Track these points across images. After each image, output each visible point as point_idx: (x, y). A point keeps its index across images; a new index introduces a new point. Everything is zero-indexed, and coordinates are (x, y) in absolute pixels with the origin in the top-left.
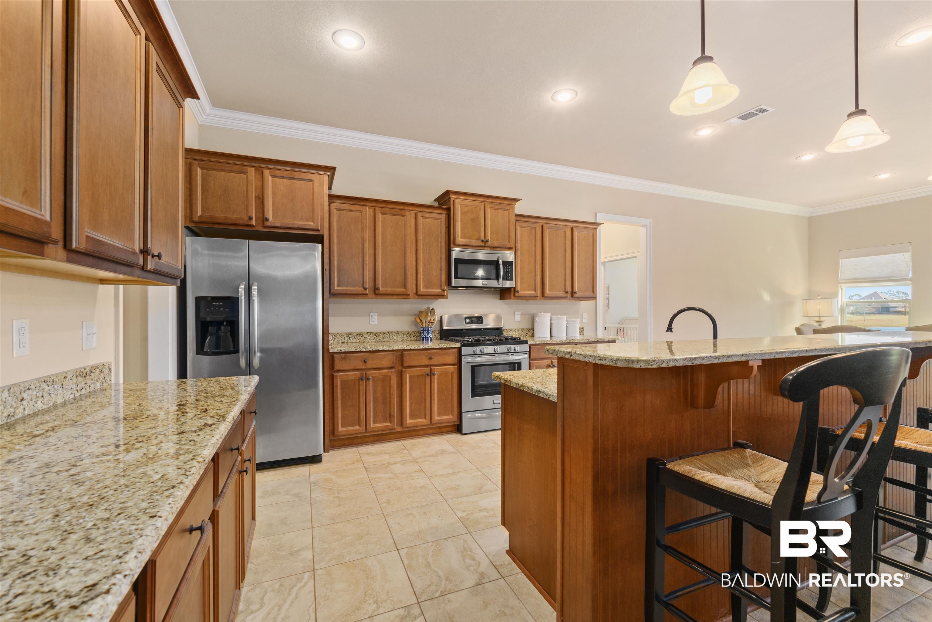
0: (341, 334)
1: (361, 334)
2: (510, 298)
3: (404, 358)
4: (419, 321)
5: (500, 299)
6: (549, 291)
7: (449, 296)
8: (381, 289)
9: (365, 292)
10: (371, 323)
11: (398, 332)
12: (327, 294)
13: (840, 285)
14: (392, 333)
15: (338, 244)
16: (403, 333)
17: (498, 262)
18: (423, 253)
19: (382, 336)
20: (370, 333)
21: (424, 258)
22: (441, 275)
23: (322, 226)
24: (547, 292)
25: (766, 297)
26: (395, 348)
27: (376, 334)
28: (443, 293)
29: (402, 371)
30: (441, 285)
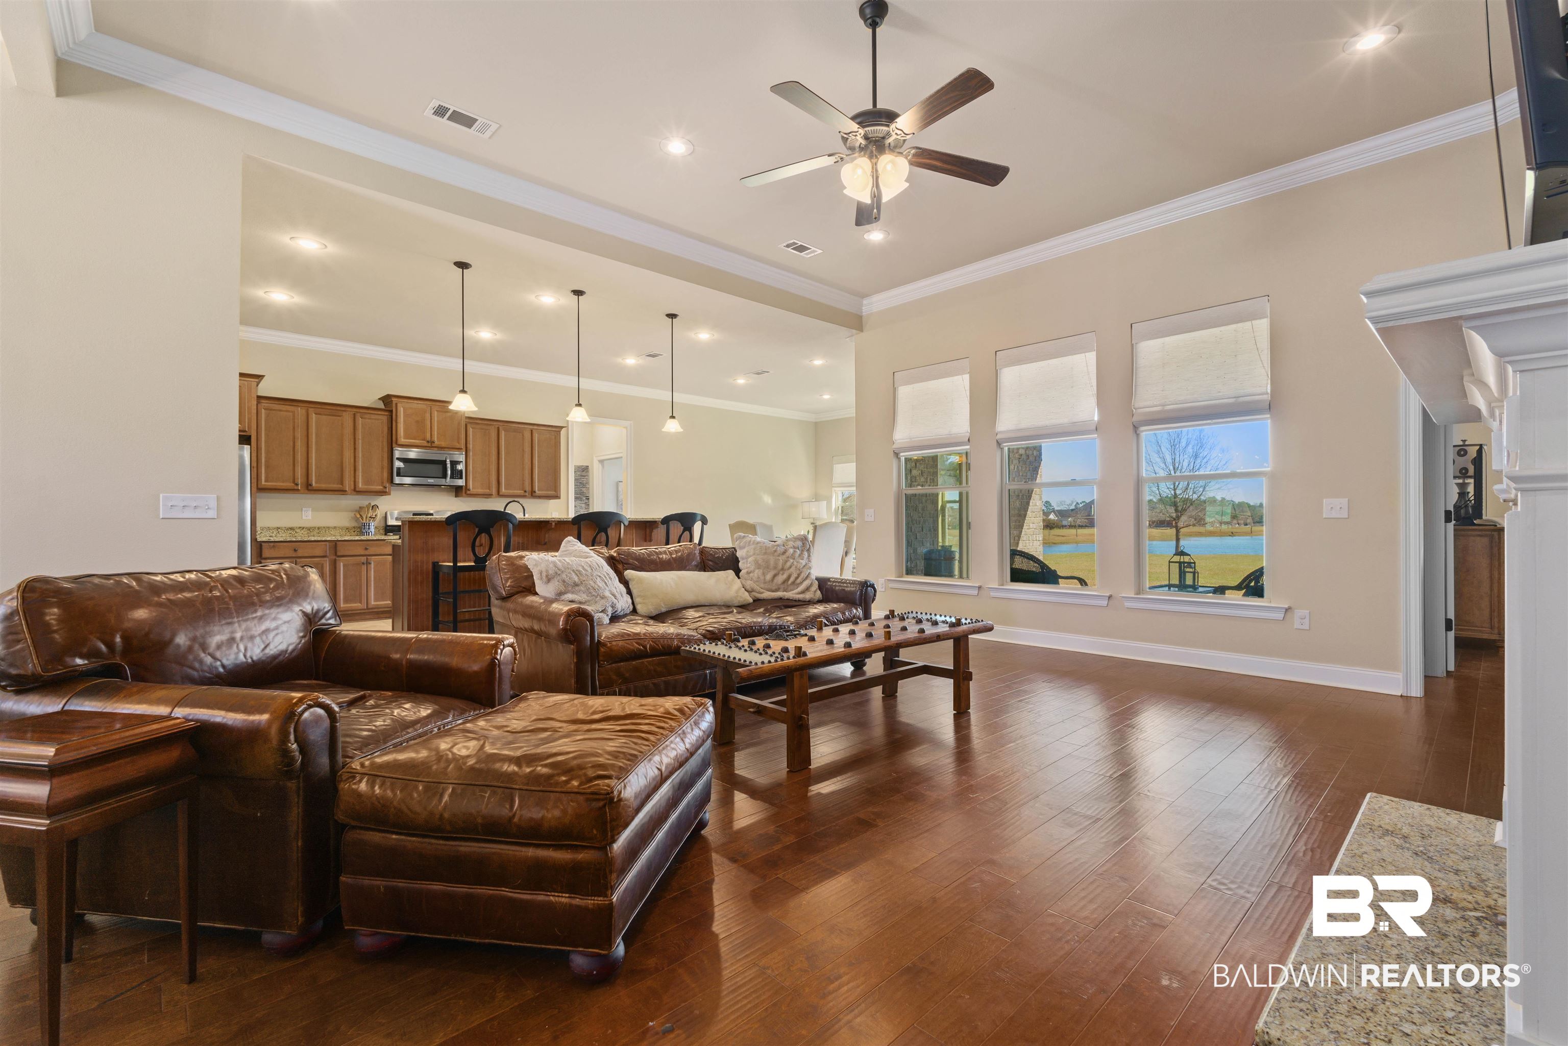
0: (269, 529)
1: (292, 529)
2: (462, 496)
3: (338, 548)
4: (358, 516)
5: (456, 496)
6: (505, 489)
7: (392, 492)
8: (314, 484)
9: (296, 488)
10: (304, 518)
11: (335, 527)
12: (254, 489)
13: (833, 489)
14: (328, 528)
15: (266, 442)
16: (342, 528)
17: (445, 461)
18: (362, 451)
19: (316, 531)
20: (303, 528)
21: (363, 456)
22: (382, 472)
23: (250, 427)
24: (503, 490)
25: (768, 500)
26: (328, 539)
27: (309, 529)
28: (384, 490)
29: (335, 560)
30: (383, 483)
